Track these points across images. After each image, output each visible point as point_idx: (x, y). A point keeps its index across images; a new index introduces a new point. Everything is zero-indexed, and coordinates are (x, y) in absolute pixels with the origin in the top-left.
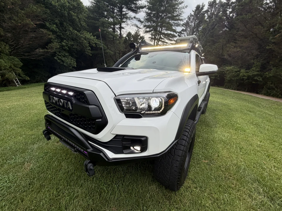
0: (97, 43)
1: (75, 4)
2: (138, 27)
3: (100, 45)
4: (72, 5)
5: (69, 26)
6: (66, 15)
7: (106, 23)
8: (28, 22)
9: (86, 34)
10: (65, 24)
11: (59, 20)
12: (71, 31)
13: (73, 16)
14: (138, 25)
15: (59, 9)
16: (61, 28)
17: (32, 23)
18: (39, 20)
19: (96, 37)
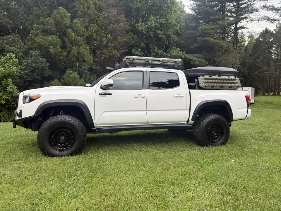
0: (191, 59)
1: (163, 21)
2: (271, 20)
3: (196, 61)
4: (159, 23)
5: (155, 47)
6: (152, 35)
7: (207, 30)
8: (114, 53)
9: (173, 52)
10: (151, 45)
11: (145, 43)
12: (155, 52)
13: (160, 34)
14: (270, 17)
15: (146, 32)
16: (146, 52)
17: (117, 53)
18: (124, 49)
19: (185, 52)
